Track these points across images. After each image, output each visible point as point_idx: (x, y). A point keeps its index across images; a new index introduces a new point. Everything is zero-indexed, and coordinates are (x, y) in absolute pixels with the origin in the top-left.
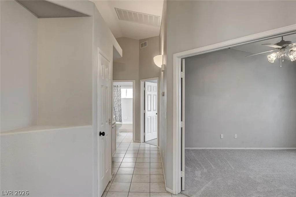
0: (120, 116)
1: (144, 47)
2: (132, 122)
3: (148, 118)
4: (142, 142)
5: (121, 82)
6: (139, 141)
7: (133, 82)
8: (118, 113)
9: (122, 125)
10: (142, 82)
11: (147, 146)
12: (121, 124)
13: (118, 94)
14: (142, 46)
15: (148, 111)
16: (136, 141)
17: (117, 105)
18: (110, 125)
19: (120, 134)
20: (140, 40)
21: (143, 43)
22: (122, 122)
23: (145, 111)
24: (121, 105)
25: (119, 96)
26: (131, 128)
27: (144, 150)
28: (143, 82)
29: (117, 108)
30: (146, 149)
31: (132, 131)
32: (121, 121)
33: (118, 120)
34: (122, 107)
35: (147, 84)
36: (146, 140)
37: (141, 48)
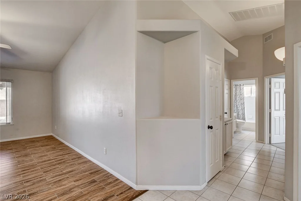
0: (244, 114)
1: (268, 41)
2: (255, 121)
3: (275, 118)
4: (266, 143)
5: (244, 80)
6: (263, 142)
7: (256, 80)
8: (241, 111)
9: (244, 124)
10: (266, 79)
11: (273, 149)
12: (244, 122)
13: (241, 93)
14: (266, 40)
15: (275, 110)
16: (259, 141)
17: (240, 104)
18: (221, 121)
19: (242, 132)
20: (263, 34)
21: (268, 36)
22: (245, 121)
23: (271, 111)
24: (244, 103)
25: (242, 95)
26: (254, 127)
27: (270, 152)
28: (268, 80)
29: (239, 106)
30: (272, 151)
31: (255, 130)
32: (244, 119)
33: (242, 118)
34: (245, 105)
35: (274, 80)
36: (272, 142)
37: (265, 43)
